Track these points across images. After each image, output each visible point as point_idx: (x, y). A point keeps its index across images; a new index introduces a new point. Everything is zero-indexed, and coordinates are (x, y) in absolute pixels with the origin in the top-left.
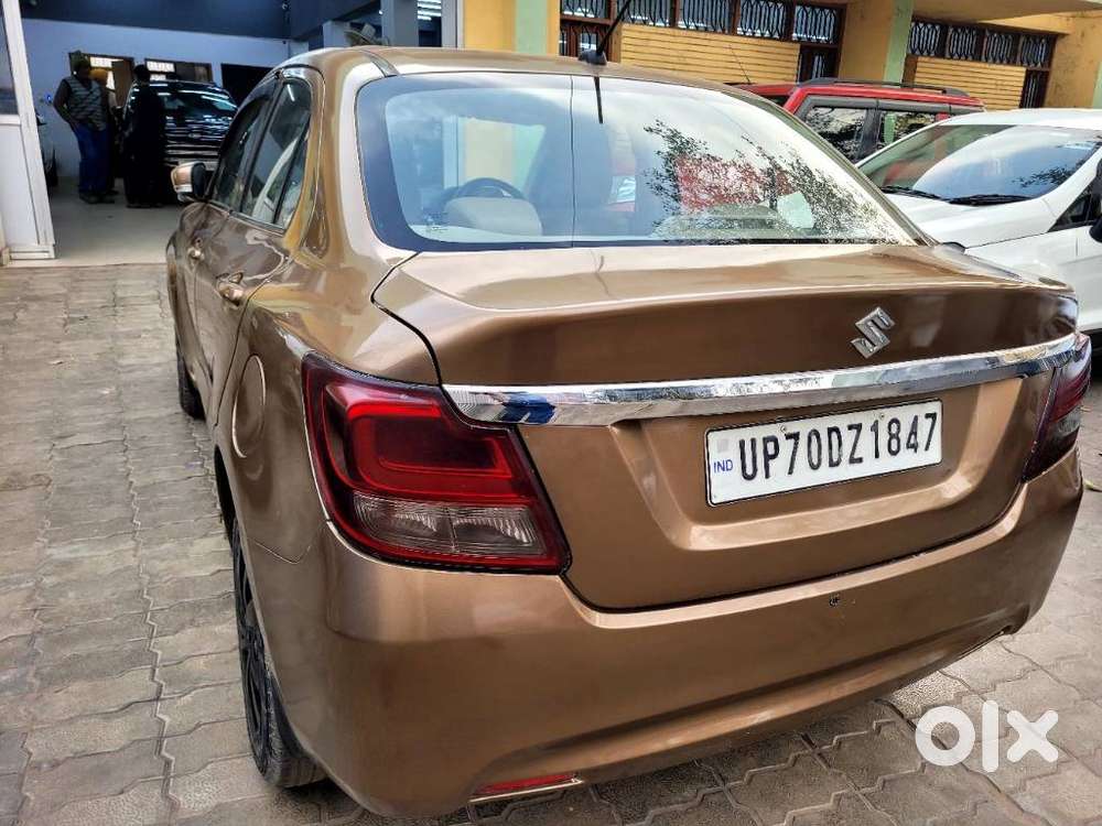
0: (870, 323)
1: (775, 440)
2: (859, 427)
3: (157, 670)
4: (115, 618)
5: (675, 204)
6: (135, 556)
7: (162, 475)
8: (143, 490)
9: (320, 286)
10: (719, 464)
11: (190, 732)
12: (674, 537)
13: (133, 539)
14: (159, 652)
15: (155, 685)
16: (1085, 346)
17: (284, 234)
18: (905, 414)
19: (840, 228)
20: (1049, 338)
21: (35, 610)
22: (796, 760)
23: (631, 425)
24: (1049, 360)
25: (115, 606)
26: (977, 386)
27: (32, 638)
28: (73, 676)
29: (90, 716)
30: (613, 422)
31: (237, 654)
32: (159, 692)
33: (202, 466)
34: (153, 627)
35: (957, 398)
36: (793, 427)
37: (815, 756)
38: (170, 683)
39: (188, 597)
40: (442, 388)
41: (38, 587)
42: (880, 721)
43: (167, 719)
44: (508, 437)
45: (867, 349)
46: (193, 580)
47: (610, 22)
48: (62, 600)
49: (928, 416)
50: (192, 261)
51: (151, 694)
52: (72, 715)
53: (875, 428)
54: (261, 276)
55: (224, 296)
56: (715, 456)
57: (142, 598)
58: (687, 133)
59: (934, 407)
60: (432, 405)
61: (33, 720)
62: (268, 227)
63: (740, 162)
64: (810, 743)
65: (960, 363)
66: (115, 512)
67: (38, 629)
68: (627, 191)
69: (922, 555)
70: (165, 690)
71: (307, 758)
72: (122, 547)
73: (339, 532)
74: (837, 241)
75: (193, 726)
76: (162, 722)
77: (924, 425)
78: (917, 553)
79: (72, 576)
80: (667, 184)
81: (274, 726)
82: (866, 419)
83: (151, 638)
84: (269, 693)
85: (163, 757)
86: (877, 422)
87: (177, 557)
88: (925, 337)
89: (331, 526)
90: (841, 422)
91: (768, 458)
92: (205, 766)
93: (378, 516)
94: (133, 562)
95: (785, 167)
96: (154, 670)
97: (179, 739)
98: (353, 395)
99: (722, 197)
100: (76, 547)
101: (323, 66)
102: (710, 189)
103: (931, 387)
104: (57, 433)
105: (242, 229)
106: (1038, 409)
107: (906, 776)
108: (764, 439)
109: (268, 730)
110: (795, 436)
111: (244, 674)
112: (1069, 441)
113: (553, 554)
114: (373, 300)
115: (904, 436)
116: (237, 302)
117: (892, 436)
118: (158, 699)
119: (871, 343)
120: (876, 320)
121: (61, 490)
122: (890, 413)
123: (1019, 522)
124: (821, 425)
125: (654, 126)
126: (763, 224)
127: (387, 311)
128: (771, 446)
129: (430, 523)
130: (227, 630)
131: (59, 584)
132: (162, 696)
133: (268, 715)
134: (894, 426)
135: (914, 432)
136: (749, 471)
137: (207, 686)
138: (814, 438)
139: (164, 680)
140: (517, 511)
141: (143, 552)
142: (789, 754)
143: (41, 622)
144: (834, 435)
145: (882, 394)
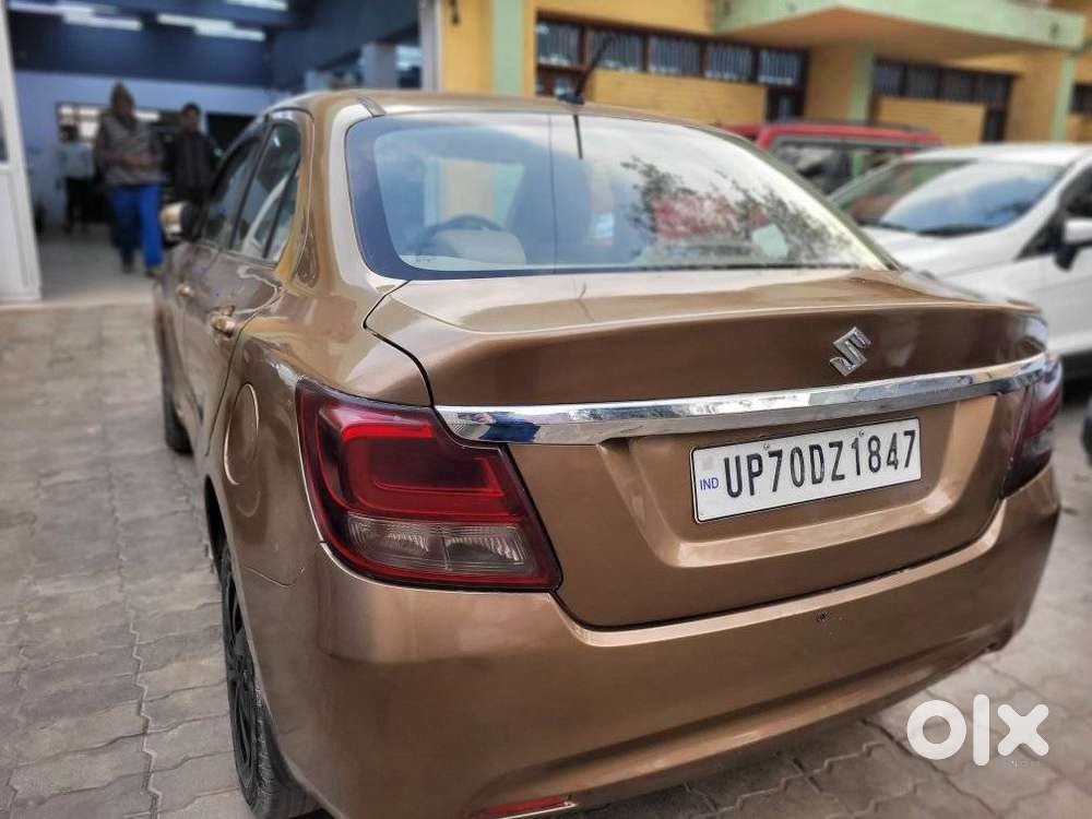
0: (847, 343)
1: (759, 458)
2: (839, 445)
3: (144, 705)
4: (101, 654)
5: (651, 235)
6: (120, 591)
7: (149, 511)
8: (127, 526)
9: (309, 318)
10: (705, 482)
11: (175, 767)
12: (661, 554)
13: (119, 573)
14: (146, 688)
15: (142, 722)
16: (1056, 367)
17: (274, 268)
18: (884, 432)
19: (814, 256)
20: (1018, 357)
21: (21, 647)
22: (788, 783)
23: (619, 444)
24: (1019, 378)
25: (101, 642)
26: (953, 404)
27: (16, 676)
28: (60, 713)
29: (76, 752)
30: (601, 440)
31: (225, 687)
32: (146, 727)
33: (187, 501)
34: (139, 661)
35: (933, 416)
36: (775, 445)
37: (807, 779)
38: (156, 717)
39: (174, 631)
40: (434, 409)
41: (23, 624)
42: (870, 744)
43: (154, 754)
44: (499, 456)
45: (845, 368)
46: (179, 614)
47: (584, 68)
48: (47, 636)
49: (906, 433)
50: (181, 298)
51: (138, 729)
52: (58, 751)
53: (855, 445)
54: (250, 311)
55: (216, 329)
56: (701, 474)
57: (128, 633)
58: (663, 167)
59: (913, 425)
60: (425, 426)
61: (18, 756)
62: (258, 262)
63: (715, 195)
64: (801, 766)
65: (934, 381)
66: (101, 548)
67: (23, 665)
68: (605, 227)
69: (906, 571)
70: (151, 725)
71: (299, 787)
72: (109, 582)
73: (334, 554)
74: (812, 267)
75: (179, 761)
76: (148, 757)
77: (903, 442)
78: (901, 569)
79: (57, 612)
80: (645, 217)
81: (264, 755)
82: (847, 436)
83: (136, 673)
84: (261, 722)
85: (149, 793)
86: (857, 439)
87: (163, 591)
88: (900, 358)
89: (325, 547)
90: (823, 439)
91: (752, 475)
92: (192, 801)
93: (372, 536)
94: (118, 597)
95: (759, 199)
96: (140, 706)
97: (167, 773)
98: (347, 417)
99: (698, 229)
100: (62, 583)
101: (311, 108)
102: (686, 222)
103: (907, 405)
104: (43, 471)
105: (233, 265)
106: (1013, 428)
107: (898, 798)
108: (748, 457)
109: (258, 760)
110: (778, 454)
111: (232, 705)
112: (1044, 459)
113: (545, 572)
114: (365, 326)
115: (884, 453)
116: (229, 334)
117: (872, 454)
118: (144, 734)
119: (850, 362)
120: (853, 339)
121: (47, 527)
122: (869, 431)
123: (999, 539)
124: (804, 442)
125: (630, 161)
126: (739, 251)
127: (379, 336)
128: (755, 464)
129: (422, 543)
130: (214, 664)
131: (45, 620)
132: (149, 731)
133: (258, 744)
134: (874, 443)
135: (893, 449)
136: (735, 489)
137: (194, 720)
138: (797, 455)
139: (152, 716)
140: (508, 529)
141: (128, 587)
142: (780, 779)
143: (26, 659)
144: (816, 452)
145: (862, 412)
